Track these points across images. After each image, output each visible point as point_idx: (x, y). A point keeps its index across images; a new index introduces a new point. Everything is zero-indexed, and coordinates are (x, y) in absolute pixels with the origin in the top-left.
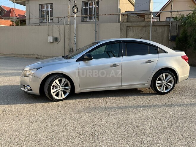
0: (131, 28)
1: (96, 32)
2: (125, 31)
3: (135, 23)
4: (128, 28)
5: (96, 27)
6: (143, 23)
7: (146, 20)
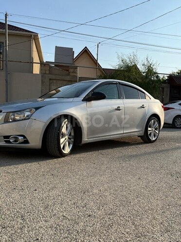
0: (55, 81)
1: (7, 82)
2: (48, 84)
3: (60, 76)
4: (51, 81)
5: (6, 76)
6: (69, 77)
7: (71, 74)
